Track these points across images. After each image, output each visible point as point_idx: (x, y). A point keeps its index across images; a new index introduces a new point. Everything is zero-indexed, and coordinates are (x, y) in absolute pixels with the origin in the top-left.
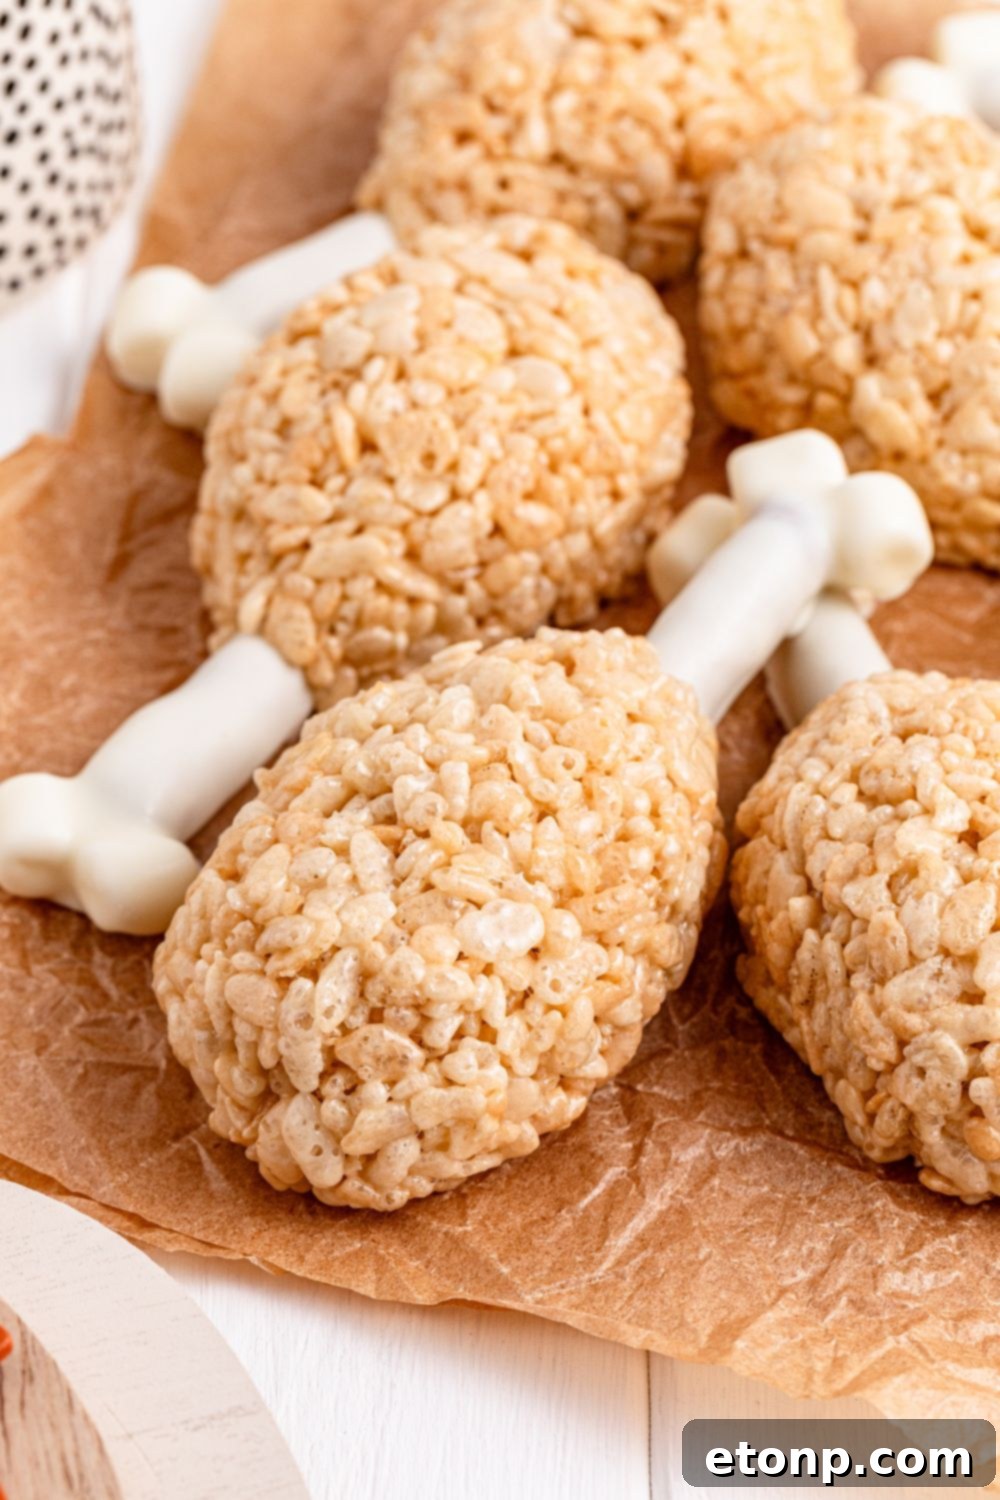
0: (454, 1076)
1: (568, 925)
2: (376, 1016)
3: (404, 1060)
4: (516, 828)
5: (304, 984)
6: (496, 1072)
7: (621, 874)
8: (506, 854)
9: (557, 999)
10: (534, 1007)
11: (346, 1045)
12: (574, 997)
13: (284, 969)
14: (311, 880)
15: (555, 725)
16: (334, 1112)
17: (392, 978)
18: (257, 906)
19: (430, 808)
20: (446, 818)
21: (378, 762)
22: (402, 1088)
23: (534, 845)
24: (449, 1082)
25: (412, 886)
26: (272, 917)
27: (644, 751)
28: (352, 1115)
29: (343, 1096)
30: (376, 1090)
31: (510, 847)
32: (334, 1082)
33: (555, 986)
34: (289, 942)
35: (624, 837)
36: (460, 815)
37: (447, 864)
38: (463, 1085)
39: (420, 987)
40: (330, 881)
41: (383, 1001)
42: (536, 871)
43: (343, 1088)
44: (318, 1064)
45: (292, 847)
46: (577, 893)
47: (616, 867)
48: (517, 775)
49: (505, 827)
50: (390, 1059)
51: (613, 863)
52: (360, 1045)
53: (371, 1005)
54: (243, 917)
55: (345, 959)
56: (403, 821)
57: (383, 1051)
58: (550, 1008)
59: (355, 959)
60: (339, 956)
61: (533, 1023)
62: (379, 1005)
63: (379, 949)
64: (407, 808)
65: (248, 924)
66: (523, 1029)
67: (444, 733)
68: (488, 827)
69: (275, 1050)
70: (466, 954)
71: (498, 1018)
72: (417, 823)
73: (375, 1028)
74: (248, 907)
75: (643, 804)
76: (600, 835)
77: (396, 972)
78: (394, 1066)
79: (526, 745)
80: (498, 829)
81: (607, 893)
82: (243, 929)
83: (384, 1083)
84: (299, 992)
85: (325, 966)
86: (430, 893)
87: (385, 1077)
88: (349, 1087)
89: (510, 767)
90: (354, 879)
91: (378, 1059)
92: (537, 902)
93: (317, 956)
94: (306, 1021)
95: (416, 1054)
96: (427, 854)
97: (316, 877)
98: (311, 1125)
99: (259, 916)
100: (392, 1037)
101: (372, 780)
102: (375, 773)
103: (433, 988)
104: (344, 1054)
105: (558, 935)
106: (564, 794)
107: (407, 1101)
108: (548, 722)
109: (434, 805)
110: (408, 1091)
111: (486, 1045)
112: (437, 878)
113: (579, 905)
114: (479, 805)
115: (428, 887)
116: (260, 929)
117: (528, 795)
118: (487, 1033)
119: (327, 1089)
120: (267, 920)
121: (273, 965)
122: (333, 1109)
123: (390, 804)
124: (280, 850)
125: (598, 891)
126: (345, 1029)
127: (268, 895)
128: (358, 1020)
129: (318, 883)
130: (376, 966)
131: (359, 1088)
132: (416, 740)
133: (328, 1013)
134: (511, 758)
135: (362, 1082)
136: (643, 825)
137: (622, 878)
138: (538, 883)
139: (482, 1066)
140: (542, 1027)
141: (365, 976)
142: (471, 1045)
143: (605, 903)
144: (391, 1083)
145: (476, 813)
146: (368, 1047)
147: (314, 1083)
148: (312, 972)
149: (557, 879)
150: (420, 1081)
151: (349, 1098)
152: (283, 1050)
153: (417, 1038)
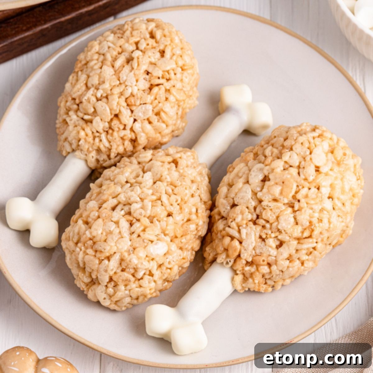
0: (142, 285)
1: (174, 247)
2: (123, 270)
3: (130, 281)
4: (162, 220)
5: (106, 262)
6: (153, 284)
7: (188, 232)
8: (159, 227)
9: (169, 266)
10: (164, 268)
11: (115, 277)
12: (174, 266)
13: (101, 257)
14: (109, 232)
15: (173, 188)
16: (110, 291)
17: (129, 263)
18: (94, 237)
19: (140, 214)
20: (144, 216)
21: (127, 197)
22: (128, 287)
23: (167, 226)
24: (141, 286)
25: (135, 236)
26: (98, 241)
27: (195, 192)
28: (115, 292)
29: (113, 287)
30: (122, 287)
31: (160, 225)
32: (111, 284)
33: (169, 263)
34: (103, 250)
35: (189, 220)
36: (148, 215)
37: (144, 230)
38: (144, 288)
39: (136, 265)
40: (114, 232)
41: (126, 267)
42: (167, 232)
43: (113, 286)
44: (107, 280)
45: (103, 220)
46: (176, 237)
47: (187, 230)
48: (163, 204)
49: (159, 219)
50: (126, 280)
51: (186, 229)
52: (119, 277)
53: (122, 267)
54: (90, 239)
55: (117, 256)
56: (133, 215)
57: (125, 279)
58: (167, 268)
59: (119, 256)
60: (115, 255)
61: (163, 272)
62: (125, 268)
63: (126, 254)
64: (134, 212)
65: (91, 241)
66: (160, 273)
67: (145, 189)
68: (155, 219)
69: (97, 275)
70: (148, 256)
71: (154, 272)
72: (137, 217)
73: (123, 273)
74: (91, 236)
75: (194, 210)
76: (183, 220)
77: (130, 261)
78: (127, 282)
79: (166, 195)
80: (157, 220)
81: (184, 237)
82: (90, 243)
83: (124, 285)
84: (105, 264)
85: (111, 257)
86: (139, 238)
87: (124, 284)
88: (115, 285)
89: (162, 202)
90: (120, 232)
91: (123, 280)
92: (167, 241)
93: (110, 255)
94: (106, 271)
95: (133, 279)
96: (139, 227)
97: (110, 231)
98: (104, 292)
99: (95, 240)
100: (127, 275)
101: (125, 201)
102: (126, 199)
103: (139, 266)
104: (115, 278)
105: (171, 250)
106: (175, 209)
107: (130, 290)
108: (171, 186)
109: (141, 213)
110: (130, 288)
111: (151, 277)
112: (141, 234)
113: (177, 241)
114: (154, 213)
115: (139, 236)
116: (94, 243)
117: (166, 209)
118: (151, 274)
119: (109, 285)
120: (97, 242)
121: (98, 255)
122: (111, 290)
123: (130, 209)
124: (100, 220)
125: (182, 236)
126: (115, 273)
127: (97, 235)
128: (119, 271)
129: (111, 233)
130: (125, 259)
131: (117, 286)
132: (137, 191)
133: (112, 270)
134: (162, 199)
135: (118, 285)
136: (194, 217)
137: (188, 233)
138: (167, 236)
139: (149, 282)
140: (165, 273)
141: (122, 260)
142: (147, 277)
143: (184, 240)
144: (126, 286)
145: (152, 215)
146: (121, 278)
147: (106, 284)
148: (108, 258)
149: (172, 234)
150: (133, 286)
151: (114, 288)
152: (99, 276)
153: (133, 275)
